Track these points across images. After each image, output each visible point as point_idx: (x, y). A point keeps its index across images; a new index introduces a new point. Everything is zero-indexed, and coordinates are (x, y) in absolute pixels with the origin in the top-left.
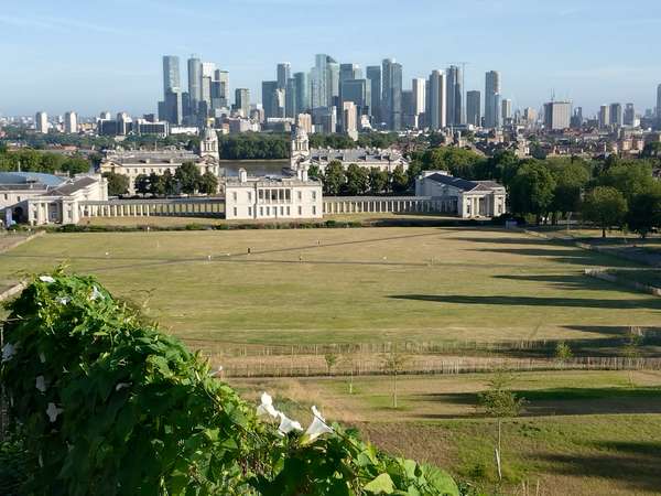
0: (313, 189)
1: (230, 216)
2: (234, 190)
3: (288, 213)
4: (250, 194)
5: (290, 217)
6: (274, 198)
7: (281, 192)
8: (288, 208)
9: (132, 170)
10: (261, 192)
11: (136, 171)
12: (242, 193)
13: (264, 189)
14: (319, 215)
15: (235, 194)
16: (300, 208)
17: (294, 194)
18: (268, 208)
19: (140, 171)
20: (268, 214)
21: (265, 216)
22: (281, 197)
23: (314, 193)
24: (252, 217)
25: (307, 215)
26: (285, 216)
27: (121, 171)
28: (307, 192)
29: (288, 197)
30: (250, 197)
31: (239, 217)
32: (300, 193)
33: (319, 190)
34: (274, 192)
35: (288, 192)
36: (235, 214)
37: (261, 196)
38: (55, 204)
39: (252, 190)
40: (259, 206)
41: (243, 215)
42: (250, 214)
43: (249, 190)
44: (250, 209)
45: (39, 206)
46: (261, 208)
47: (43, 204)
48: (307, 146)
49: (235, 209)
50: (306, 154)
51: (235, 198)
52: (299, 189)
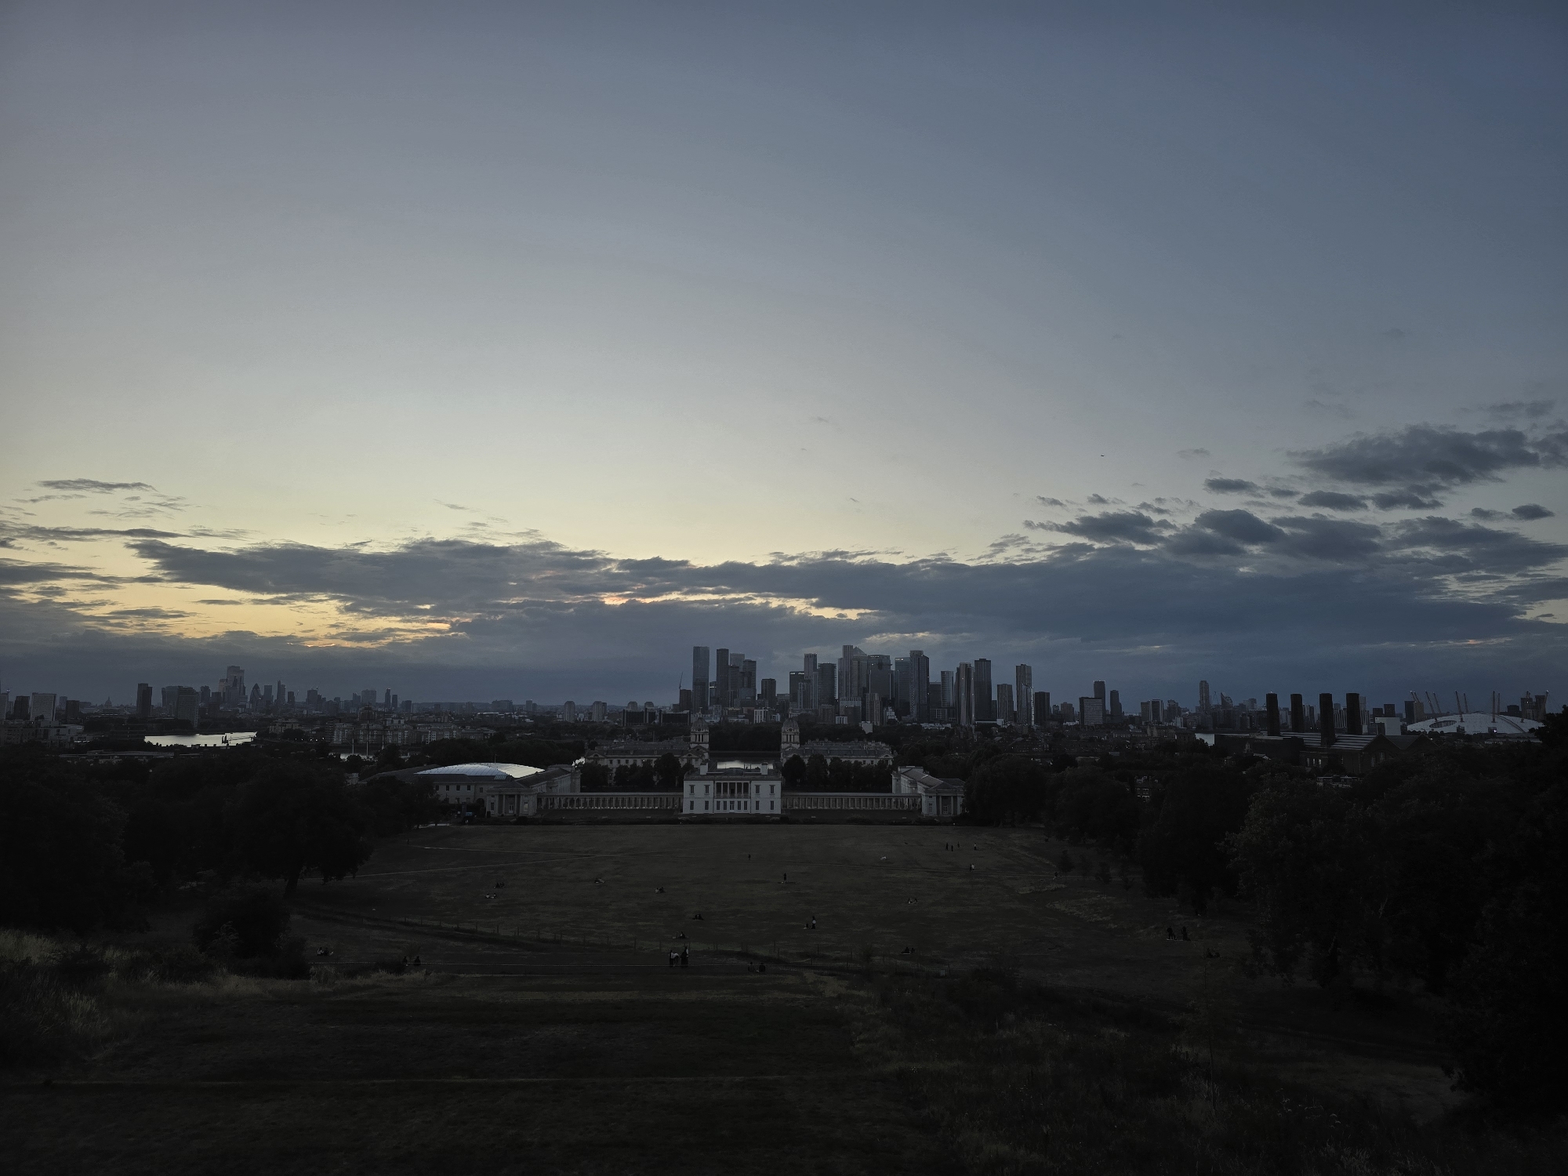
0: (772, 783)
1: (686, 810)
2: (692, 783)
3: (746, 808)
4: (707, 787)
5: (748, 811)
6: (732, 791)
7: (739, 784)
8: (746, 803)
9: (615, 761)
10: (719, 785)
11: (619, 762)
12: (700, 786)
14: (777, 810)
15: (692, 787)
16: (757, 802)
17: (753, 785)
18: (725, 803)
19: (623, 762)
20: (725, 808)
21: (722, 811)
22: (739, 791)
23: (772, 787)
24: (710, 811)
25: (764, 810)
26: (742, 811)
27: (605, 762)
28: (765, 786)
29: (746, 790)
30: (707, 791)
31: (696, 811)
32: (758, 787)
33: (778, 785)
34: (732, 785)
35: (746, 785)
36: (692, 808)
37: (719, 791)
38: (513, 796)
39: (711, 783)
40: (716, 800)
41: (699, 809)
42: (707, 808)
43: (707, 783)
44: (707, 803)
45: (497, 798)
46: (718, 803)
47: (501, 796)
48: (797, 738)
49: (692, 803)
50: (797, 746)
51: (692, 791)
52: (758, 783)
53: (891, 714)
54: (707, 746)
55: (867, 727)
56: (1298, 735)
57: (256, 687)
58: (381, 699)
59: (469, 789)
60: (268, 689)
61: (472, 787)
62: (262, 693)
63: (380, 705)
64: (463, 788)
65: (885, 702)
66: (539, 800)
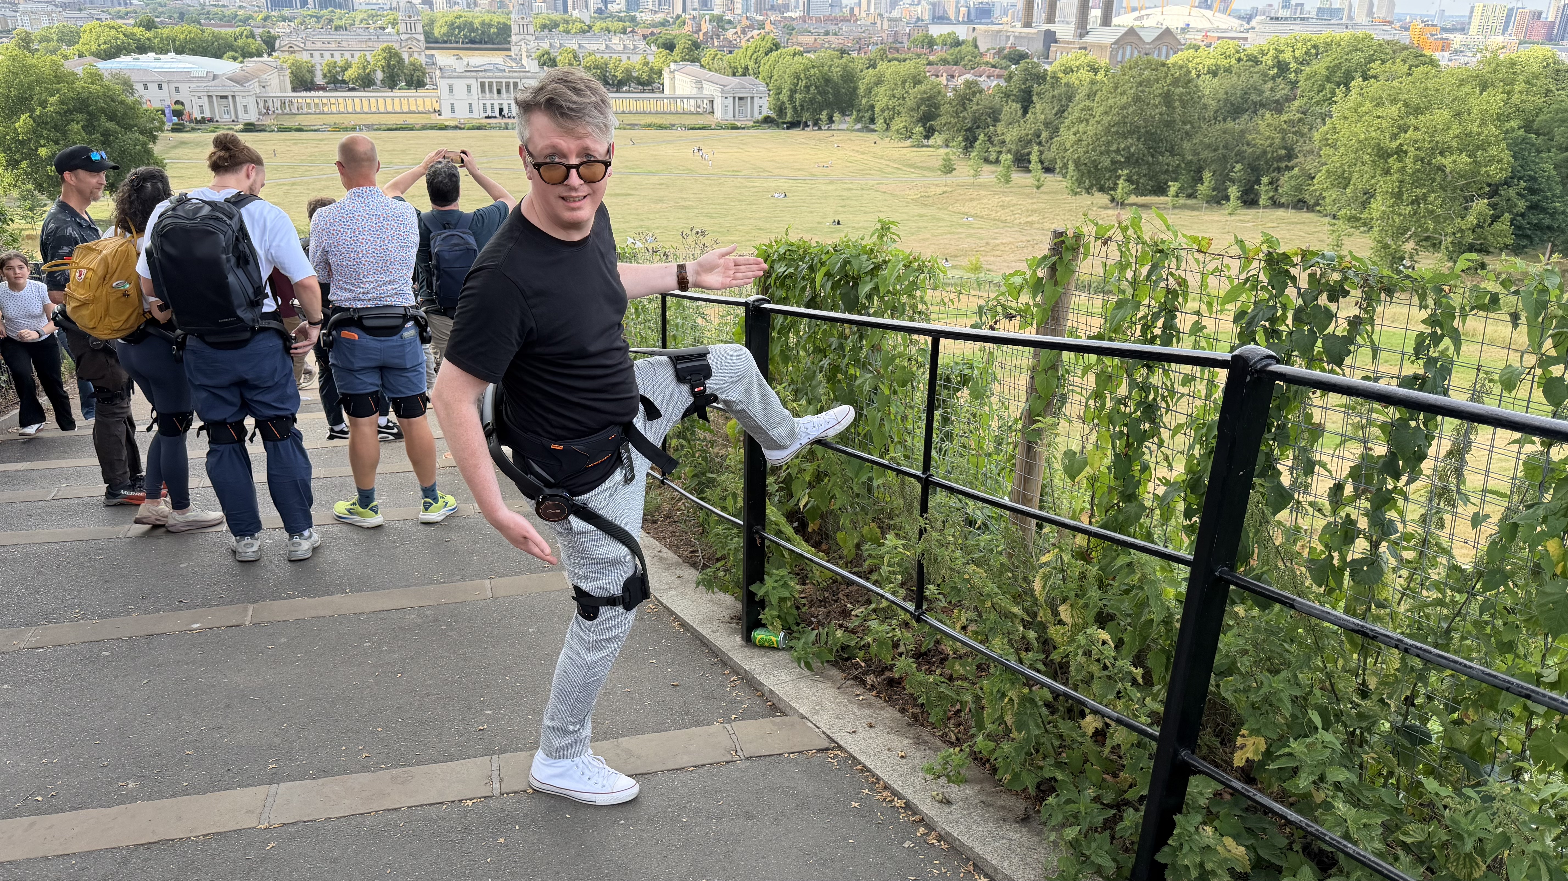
1: (447, 114)
2: (450, 81)
4: (469, 87)
6: (499, 92)
7: (507, 85)
9: (317, 54)
10: (483, 85)
11: (322, 56)
12: (460, 85)
13: (487, 81)
15: (451, 87)
18: (492, 105)
19: (328, 59)
20: (493, 112)
21: (489, 114)
22: (508, 91)
24: (475, 114)
30: (469, 91)
31: (458, 115)
34: (499, 84)
35: (515, 85)
36: (453, 111)
37: (483, 90)
38: (227, 97)
39: (473, 82)
40: (481, 102)
42: (471, 111)
43: (469, 81)
44: (470, 105)
45: (205, 99)
46: (484, 105)
47: (210, 97)
48: (531, 29)
49: (453, 105)
51: (451, 90)
61: (164, 86)
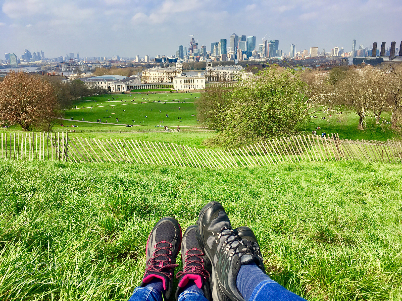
0: (202, 79)
5: (194, 89)
6: (189, 82)
7: (191, 81)
8: (194, 86)
9: (152, 74)
10: (185, 81)
12: (178, 81)
13: (186, 79)
14: (204, 88)
15: (176, 81)
16: (197, 86)
17: (196, 81)
18: (187, 86)
21: (186, 89)
23: (202, 81)
24: (182, 89)
25: (200, 88)
28: (200, 80)
29: (194, 82)
30: (181, 82)
33: (204, 80)
34: (189, 80)
35: (194, 80)
36: (176, 88)
38: (119, 85)
40: (184, 85)
41: (179, 88)
43: (181, 80)
44: (181, 86)
45: (114, 86)
47: (115, 85)
48: (212, 65)
49: (176, 86)
50: (211, 68)
51: (176, 82)
52: (197, 79)
53: (245, 56)
54: (181, 69)
55: (236, 62)
56: (382, 57)
57: (35, 53)
58: (76, 56)
59: (105, 83)
60: (38, 53)
61: (106, 83)
62: (37, 55)
63: (76, 58)
64: (103, 83)
65: (243, 53)
66: (128, 87)
